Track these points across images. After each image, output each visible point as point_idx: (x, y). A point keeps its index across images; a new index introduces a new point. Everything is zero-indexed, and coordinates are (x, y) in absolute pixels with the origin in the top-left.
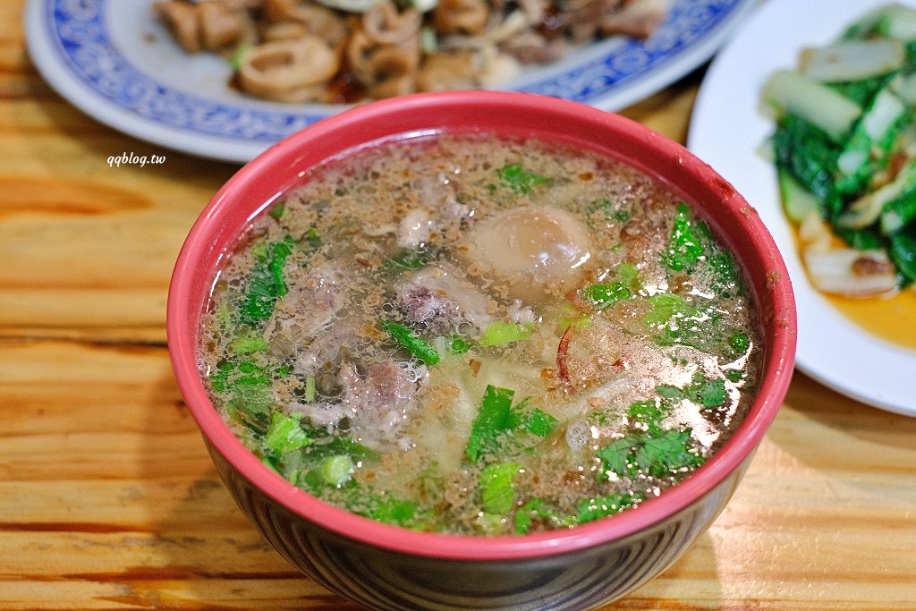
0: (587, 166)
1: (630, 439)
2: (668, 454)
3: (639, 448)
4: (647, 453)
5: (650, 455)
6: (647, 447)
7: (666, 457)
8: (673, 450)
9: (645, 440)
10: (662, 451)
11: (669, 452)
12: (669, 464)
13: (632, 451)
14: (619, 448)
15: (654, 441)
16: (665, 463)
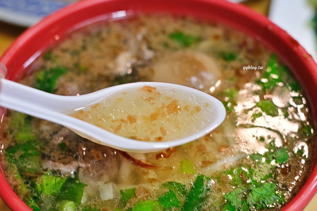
0: (219, 31)
1: (243, 187)
2: (265, 197)
3: (249, 193)
4: (253, 196)
5: (255, 198)
6: (253, 192)
7: (264, 198)
8: (268, 194)
9: (252, 188)
10: (262, 195)
11: (266, 195)
12: (266, 202)
13: (244, 194)
14: (237, 193)
15: (257, 189)
16: (263, 202)
